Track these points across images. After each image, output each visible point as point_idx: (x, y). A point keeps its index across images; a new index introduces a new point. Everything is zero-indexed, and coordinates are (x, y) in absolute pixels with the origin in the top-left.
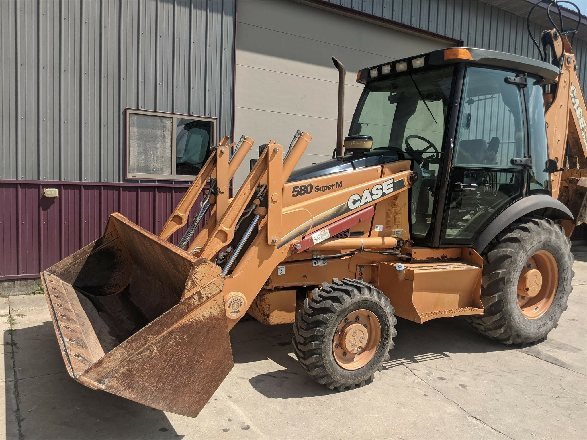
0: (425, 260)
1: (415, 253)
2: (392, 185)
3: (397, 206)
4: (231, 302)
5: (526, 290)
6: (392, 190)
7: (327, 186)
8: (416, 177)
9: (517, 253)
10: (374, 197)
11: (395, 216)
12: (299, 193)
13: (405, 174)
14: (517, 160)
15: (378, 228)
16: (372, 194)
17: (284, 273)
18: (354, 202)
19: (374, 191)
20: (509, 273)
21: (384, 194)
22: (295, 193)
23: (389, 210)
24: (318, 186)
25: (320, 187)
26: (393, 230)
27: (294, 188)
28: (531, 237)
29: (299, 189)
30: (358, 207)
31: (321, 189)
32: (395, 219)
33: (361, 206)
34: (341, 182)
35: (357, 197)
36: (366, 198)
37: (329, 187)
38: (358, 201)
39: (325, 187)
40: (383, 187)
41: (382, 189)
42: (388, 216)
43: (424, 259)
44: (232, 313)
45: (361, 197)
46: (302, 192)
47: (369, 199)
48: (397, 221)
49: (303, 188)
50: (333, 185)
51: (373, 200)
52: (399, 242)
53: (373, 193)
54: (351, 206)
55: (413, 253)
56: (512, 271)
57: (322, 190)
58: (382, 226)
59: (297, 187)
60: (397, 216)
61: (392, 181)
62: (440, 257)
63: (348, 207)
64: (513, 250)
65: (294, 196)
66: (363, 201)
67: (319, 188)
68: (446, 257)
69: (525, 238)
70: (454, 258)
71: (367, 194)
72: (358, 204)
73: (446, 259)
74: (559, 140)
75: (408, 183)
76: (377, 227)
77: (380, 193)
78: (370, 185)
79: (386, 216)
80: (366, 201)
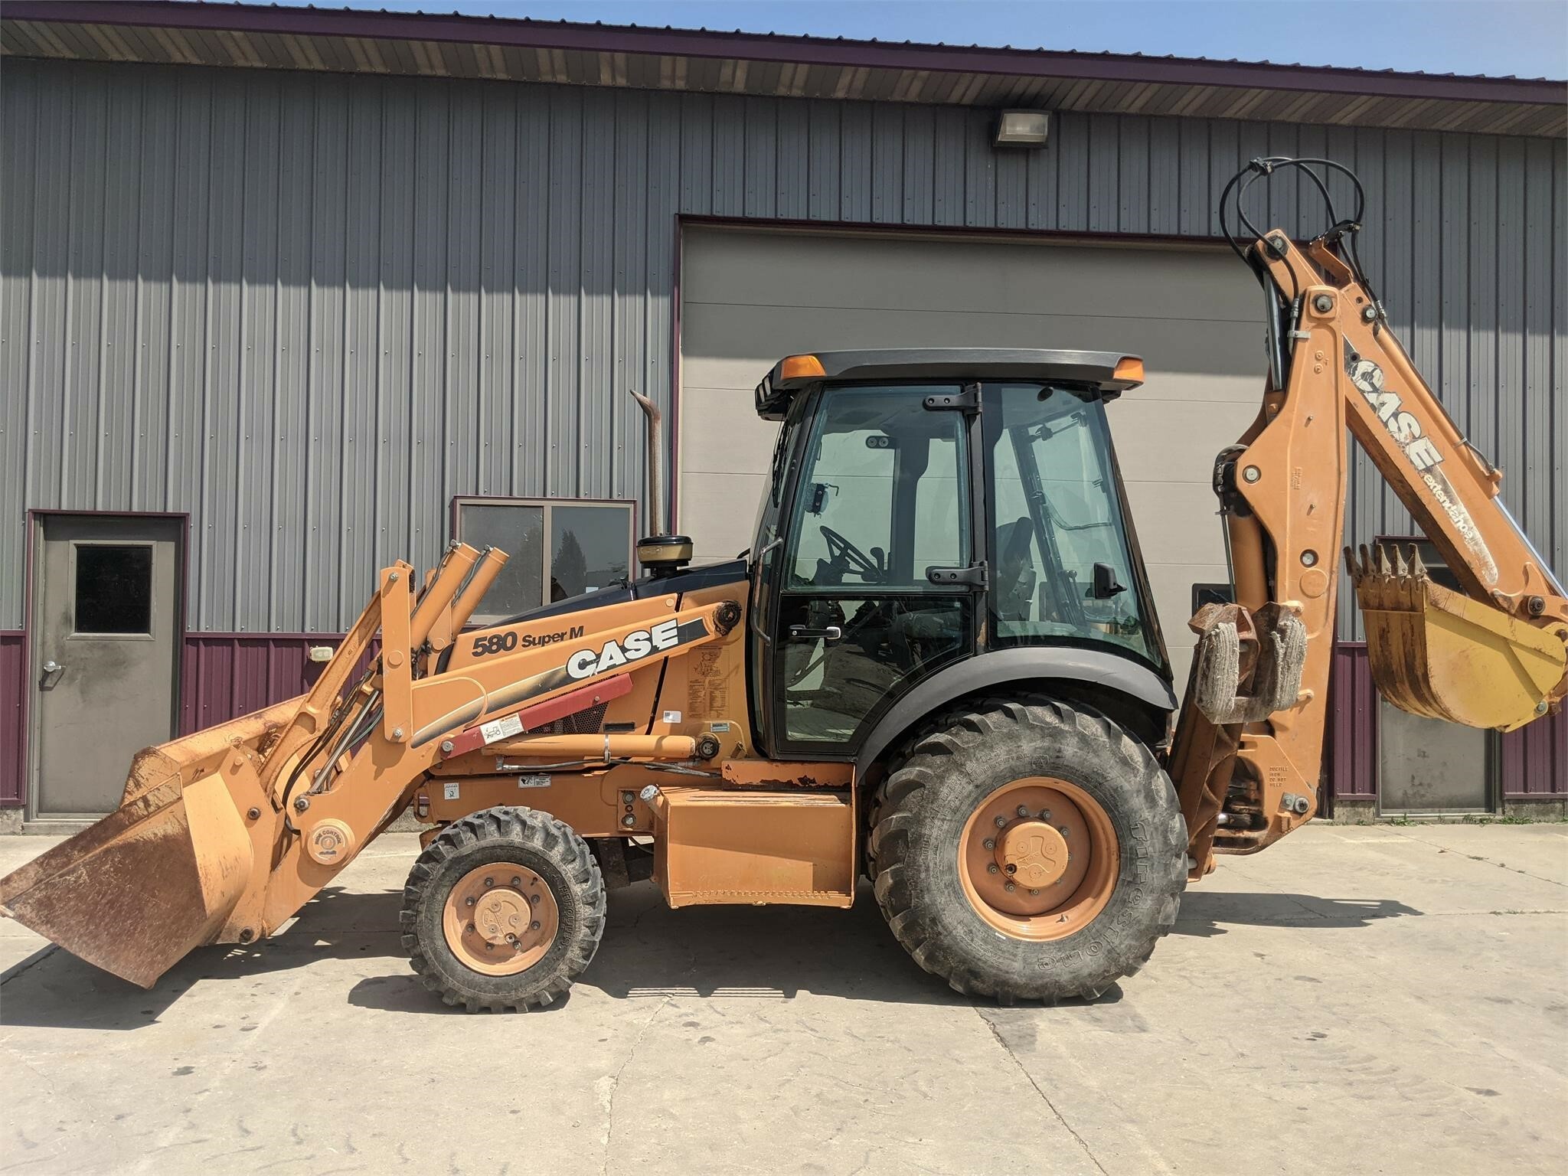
0: (757, 786)
1: (728, 768)
2: (675, 632)
3: (717, 673)
4: (320, 836)
5: (1011, 869)
6: (675, 641)
7: (548, 636)
8: (731, 615)
9: (941, 779)
10: (630, 655)
11: (711, 692)
12: (488, 649)
13: (707, 611)
14: (941, 575)
15: (671, 717)
16: (624, 650)
17: (457, 796)
18: (583, 665)
19: (629, 643)
20: (918, 820)
21: (655, 650)
22: (480, 650)
23: (697, 681)
24: (530, 636)
25: (534, 639)
26: (706, 722)
27: (478, 640)
28: (984, 744)
29: (486, 643)
30: (593, 674)
31: (537, 642)
32: (712, 699)
33: (598, 673)
34: (581, 628)
35: (590, 656)
36: (611, 658)
37: (553, 638)
38: (591, 662)
39: (544, 637)
40: (651, 635)
41: (650, 639)
42: (693, 694)
43: (755, 783)
44: (322, 853)
45: (598, 656)
46: (494, 647)
47: (619, 658)
48: (718, 703)
49: (495, 640)
50: (563, 634)
51: (629, 661)
52: (699, 747)
53: (627, 646)
54: (575, 672)
55: (724, 770)
56: (925, 817)
57: (539, 643)
58: (680, 713)
59: (484, 639)
60: (717, 693)
61: (673, 624)
62: (795, 781)
63: (568, 674)
64: (929, 771)
65: (475, 654)
66: (605, 663)
67: (531, 639)
68: (813, 781)
69: (966, 746)
70: (835, 785)
71: (611, 649)
72: (590, 670)
73: (813, 785)
74: (1311, 507)
75: (717, 626)
76: (668, 715)
77: (646, 647)
78: (620, 633)
79: (690, 694)
80: (611, 663)
